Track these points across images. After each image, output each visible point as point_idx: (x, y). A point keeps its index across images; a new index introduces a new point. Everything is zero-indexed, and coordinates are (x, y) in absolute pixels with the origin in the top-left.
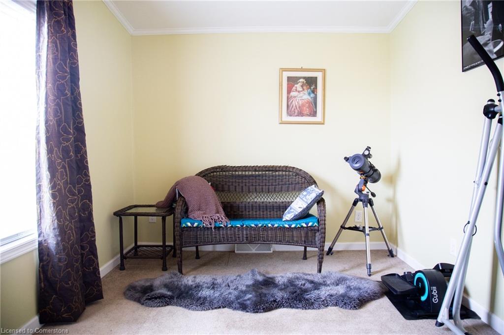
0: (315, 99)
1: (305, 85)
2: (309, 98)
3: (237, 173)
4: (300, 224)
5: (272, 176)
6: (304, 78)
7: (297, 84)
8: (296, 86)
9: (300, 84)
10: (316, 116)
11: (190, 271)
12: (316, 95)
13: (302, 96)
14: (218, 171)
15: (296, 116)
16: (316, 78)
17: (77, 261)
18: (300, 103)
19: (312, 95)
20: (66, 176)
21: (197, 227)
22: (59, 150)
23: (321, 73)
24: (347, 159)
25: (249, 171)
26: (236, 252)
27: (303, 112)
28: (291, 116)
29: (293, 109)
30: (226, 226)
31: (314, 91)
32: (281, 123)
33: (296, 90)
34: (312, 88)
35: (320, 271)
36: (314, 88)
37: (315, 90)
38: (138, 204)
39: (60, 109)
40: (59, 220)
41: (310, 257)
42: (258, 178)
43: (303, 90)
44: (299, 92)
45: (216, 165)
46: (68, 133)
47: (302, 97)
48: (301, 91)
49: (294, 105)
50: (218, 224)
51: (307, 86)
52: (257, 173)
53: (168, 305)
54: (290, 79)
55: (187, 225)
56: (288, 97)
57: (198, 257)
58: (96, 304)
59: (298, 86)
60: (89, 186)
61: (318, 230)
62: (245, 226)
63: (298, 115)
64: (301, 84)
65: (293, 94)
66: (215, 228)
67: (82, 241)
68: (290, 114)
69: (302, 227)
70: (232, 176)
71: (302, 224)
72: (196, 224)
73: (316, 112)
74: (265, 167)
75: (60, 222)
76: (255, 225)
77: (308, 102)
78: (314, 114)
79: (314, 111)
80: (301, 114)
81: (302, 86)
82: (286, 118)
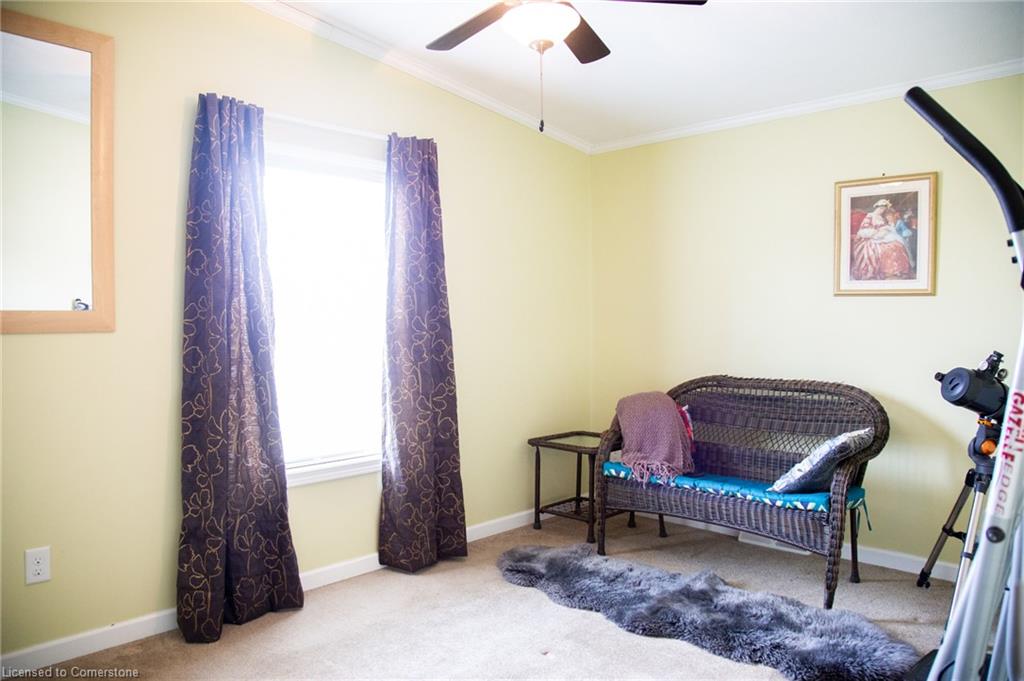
0: (913, 241)
1: (890, 211)
2: (899, 239)
3: (741, 391)
4: (791, 502)
5: (807, 401)
6: (887, 197)
7: (872, 211)
8: (869, 215)
9: (879, 211)
10: (914, 278)
11: (624, 552)
12: (915, 232)
13: (883, 236)
14: (710, 386)
15: (870, 279)
16: (916, 194)
17: (427, 496)
18: (880, 250)
19: (907, 233)
20: (418, 383)
21: (625, 478)
22: (410, 350)
23: (927, 181)
24: (940, 377)
25: (764, 388)
26: (740, 539)
27: (886, 271)
28: (858, 278)
29: (863, 265)
30: (668, 485)
31: (911, 224)
32: (836, 295)
33: (871, 224)
34: (906, 216)
35: (829, 605)
36: (910, 218)
37: (913, 220)
38: (587, 430)
39: (413, 298)
40: (400, 440)
41: (865, 581)
42: (779, 403)
43: (887, 222)
44: (876, 227)
45: (710, 374)
46: (421, 328)
47: (882, 238)
48: (882, 226)
49: (866, 257)
50: (653, 480)
51: (894, 213)
52: (777, 393)
53: (533, 586)
54: (855, 202)
55: (610, 472)
56: (852, 240)
57: (663, 534)
58: (458, 561)
59: (875, 216)
60: (454, 398)
61: (827, 521)
62: (698, 489)
63: (874, 278)
64: (882, 211)
65: (862, 233)
66: (649, 484)
67: (437, 472)
68: (857, 274)
69: (796, 508)
70: (734, 397)
71: (795, 503)
72: (622, 474)
73: (915, 267)
74: (796, 383)
75: (402, 441)
76: (714, 490)
77: (897, 249)
78: (910, 273)
79: (910, 267)
80: (879, 274)
81: (883, 215)
82: (848, 284)
